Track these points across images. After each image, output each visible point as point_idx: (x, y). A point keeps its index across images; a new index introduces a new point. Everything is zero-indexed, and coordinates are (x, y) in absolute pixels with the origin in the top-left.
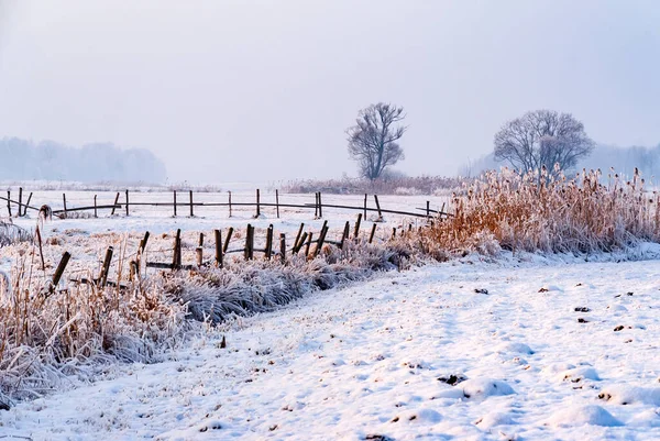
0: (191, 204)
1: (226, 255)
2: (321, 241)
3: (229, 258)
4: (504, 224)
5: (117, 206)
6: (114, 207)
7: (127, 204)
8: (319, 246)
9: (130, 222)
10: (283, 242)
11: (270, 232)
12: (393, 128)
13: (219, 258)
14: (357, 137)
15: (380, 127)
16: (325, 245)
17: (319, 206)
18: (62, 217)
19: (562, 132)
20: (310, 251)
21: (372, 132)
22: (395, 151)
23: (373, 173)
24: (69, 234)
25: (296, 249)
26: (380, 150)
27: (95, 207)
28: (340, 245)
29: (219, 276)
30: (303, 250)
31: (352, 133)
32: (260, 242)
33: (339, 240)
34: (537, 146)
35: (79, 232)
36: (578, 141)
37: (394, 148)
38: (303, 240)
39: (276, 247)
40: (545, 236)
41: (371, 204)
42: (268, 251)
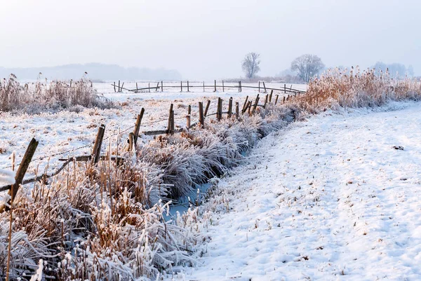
0: (188, 87)
1: (206, 118)
2: (256, 105)
3: (207, 120)
4: (338, 94)
5: (158, 87)
6: (157, 88)
7: (162, 87)
8: (255, 108)
9: (163, 94)
10: (237, 107)
11: (231, 101)
12: (256, 61)
13: (202, 121)
14: (244, 64)
15: (252, 60)
16: (257, 107)
17: (240, 87)
18: (136, 92)
19: (314, 61)
20: (251, 110)
21: (250, 62)
22: (258, 68)
23: (250, 76)
24: (134, 100)
25: (244, 111)
26: (253, 68)
27: (149, 88)
28: (264, 107)
29: (202, 138)
30: (247, 110)
31: (243, 62)
32: (225, 108)
33: (263, 104)
34: (305, 66)
35: (139, 99)
36: (319, 64)
37: (257, 67)
38: (248, 105)
39: (234, 111)
40: (355, 100)
41: (262, 86)
42: (229, 113)
